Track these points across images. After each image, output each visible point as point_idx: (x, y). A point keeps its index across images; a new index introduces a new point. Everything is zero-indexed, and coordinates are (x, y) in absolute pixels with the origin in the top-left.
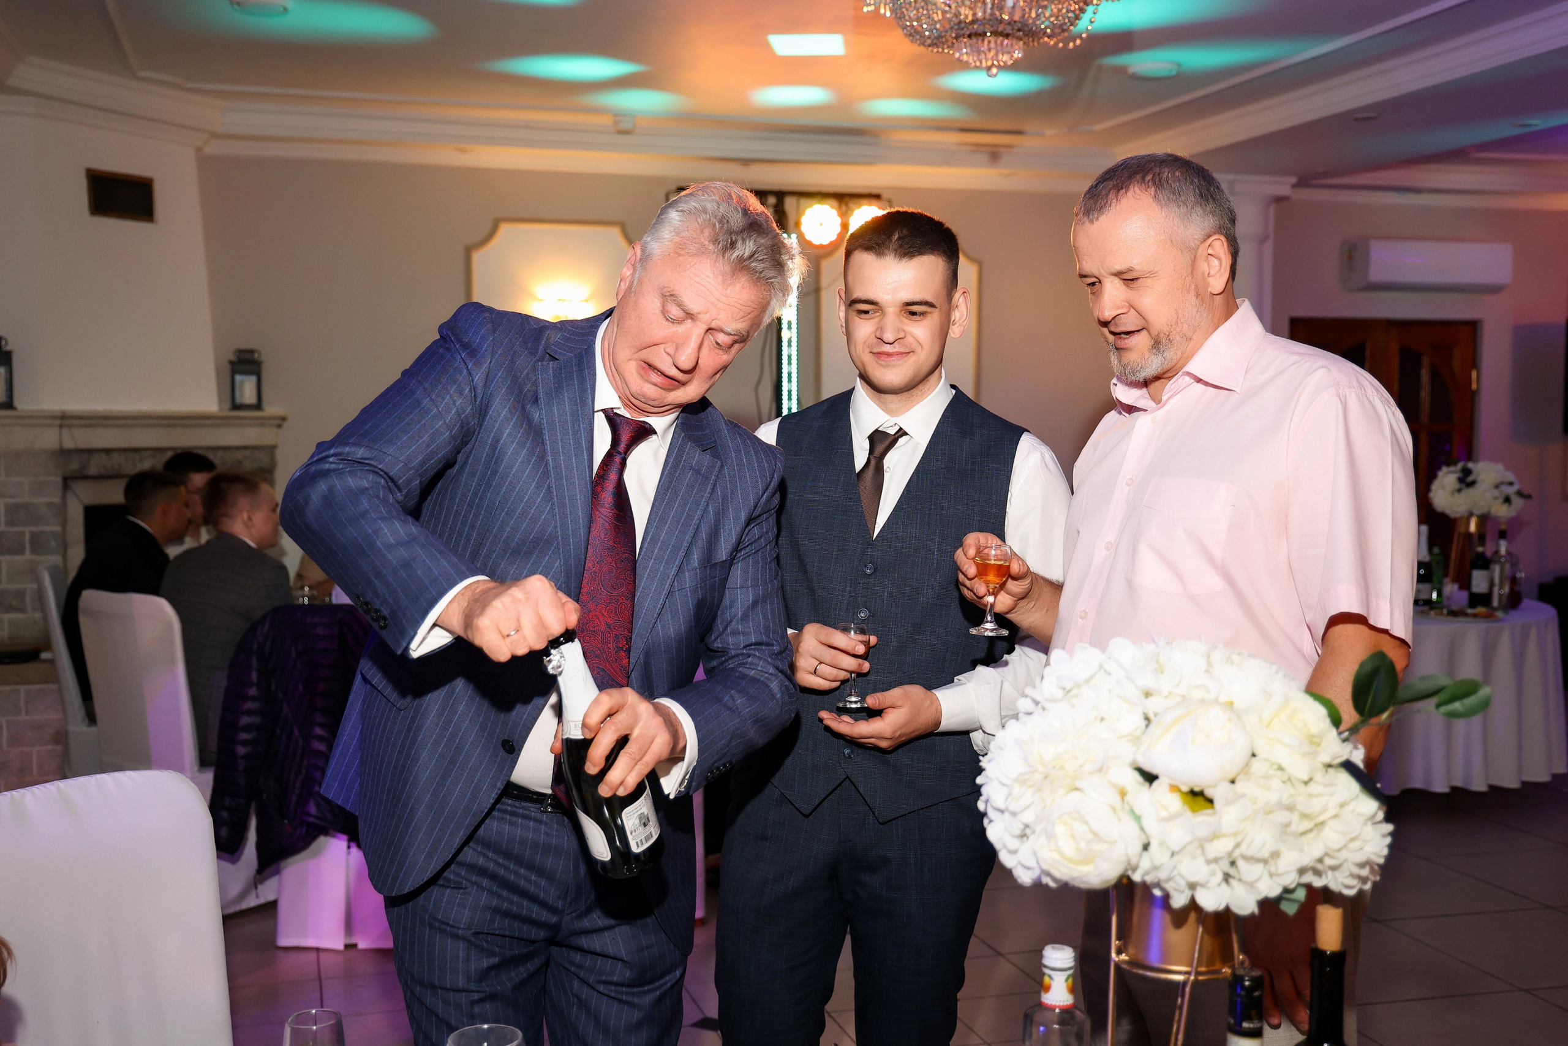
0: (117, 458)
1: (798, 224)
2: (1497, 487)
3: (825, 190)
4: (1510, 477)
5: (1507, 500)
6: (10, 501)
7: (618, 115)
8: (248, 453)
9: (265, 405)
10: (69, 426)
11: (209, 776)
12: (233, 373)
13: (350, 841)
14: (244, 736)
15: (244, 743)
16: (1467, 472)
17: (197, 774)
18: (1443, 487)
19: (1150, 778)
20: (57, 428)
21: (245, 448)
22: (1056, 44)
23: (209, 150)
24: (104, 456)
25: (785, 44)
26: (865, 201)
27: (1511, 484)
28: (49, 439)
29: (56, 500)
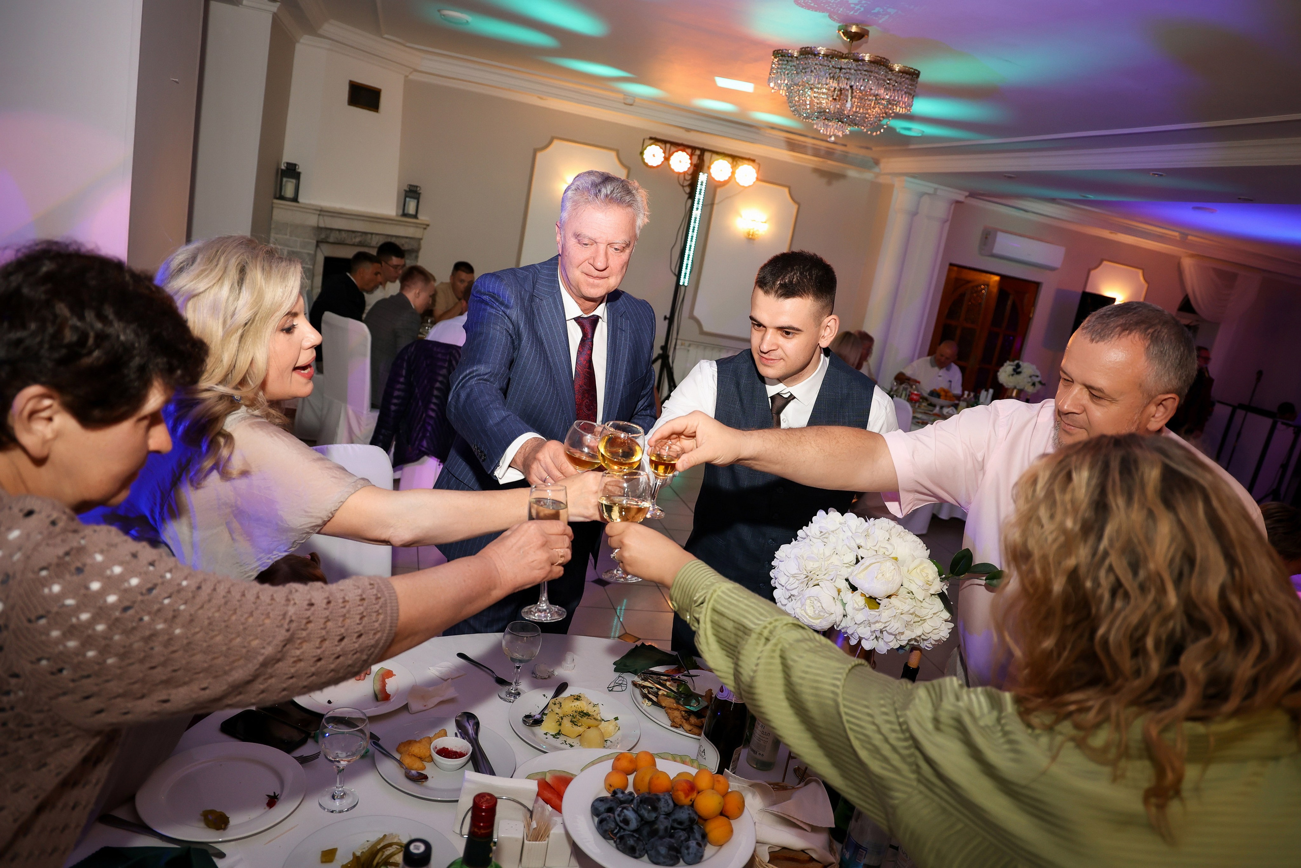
0: (344, 235)
1: (709, 168)
2: (1031, 377)
3: (726, 152)
4: (1038, 373)
5: (1034, 384)
6: (290, 249)
7: (626, 94)
8: (407, 240)
9: (419, 216)
10: (323, 215)
11: (376, 414)
12: (406, 197)
13: (440, 462)
14: (395, 401)
15: (395, 404)
16: (1018, 366)
17: (369, 413)
18: (1005, 372)
19: (854, 589)
20: (317, 216)
21: (407, 238)
22: (867, 131)
23: (411, 77)
24: (337, 232)
25: (722, 82)
26: (746, 162)
27: (1037, 376)
28: (313, 220)
29: (312, 252)
